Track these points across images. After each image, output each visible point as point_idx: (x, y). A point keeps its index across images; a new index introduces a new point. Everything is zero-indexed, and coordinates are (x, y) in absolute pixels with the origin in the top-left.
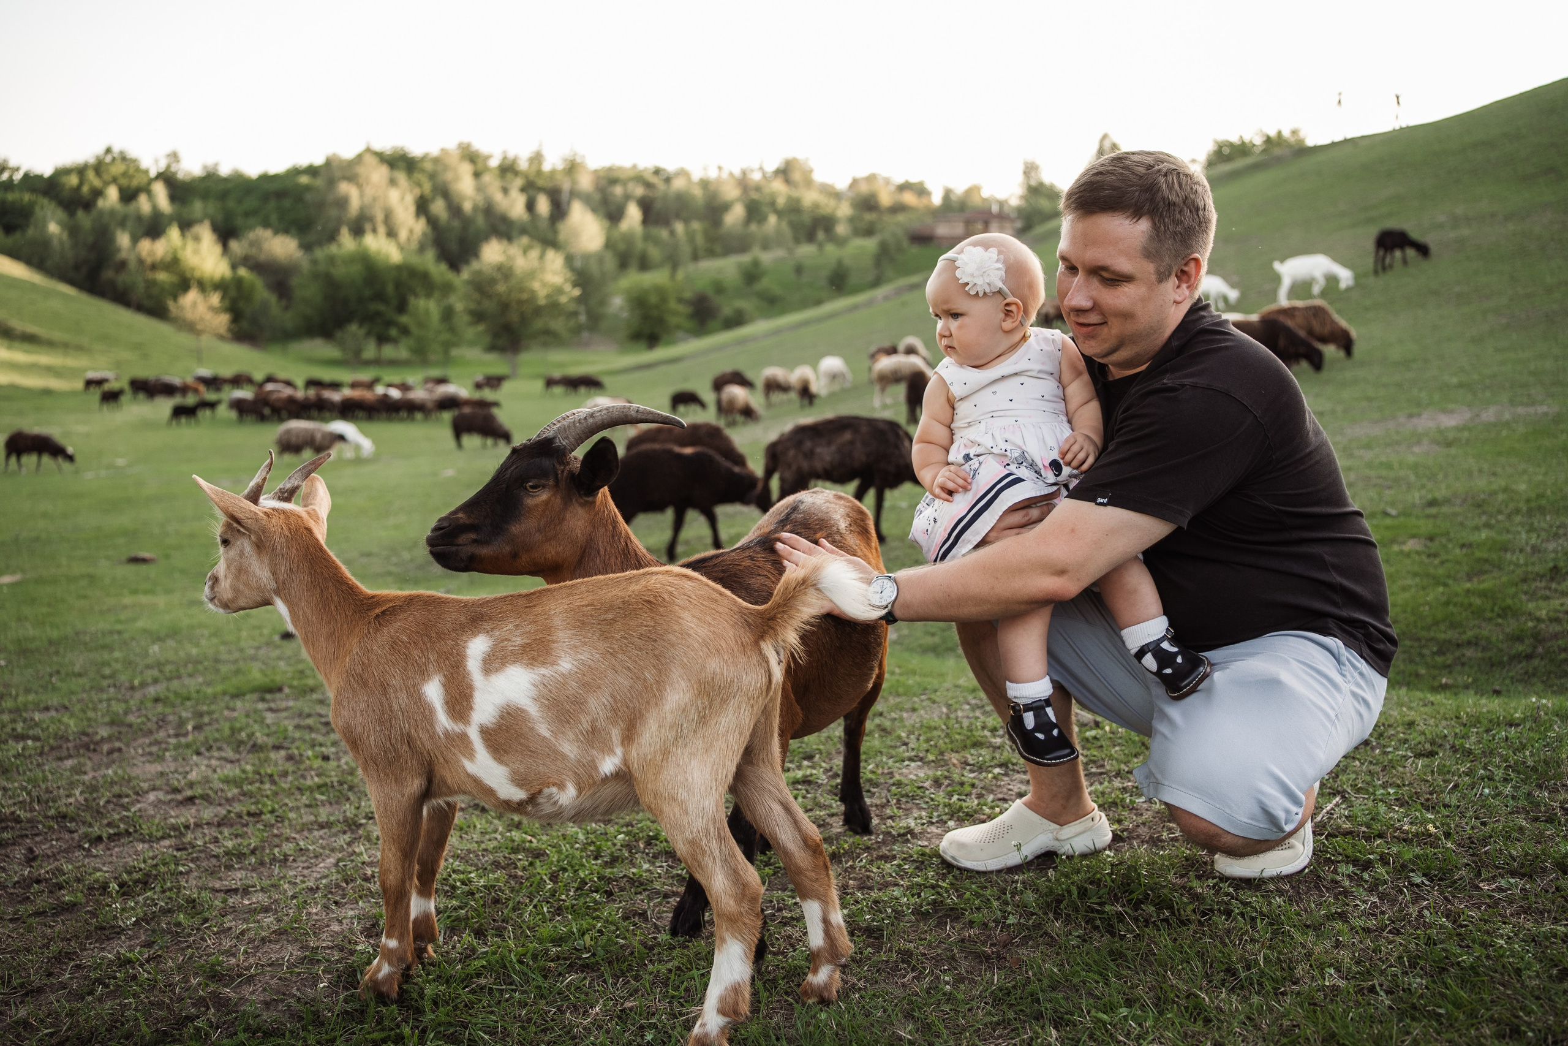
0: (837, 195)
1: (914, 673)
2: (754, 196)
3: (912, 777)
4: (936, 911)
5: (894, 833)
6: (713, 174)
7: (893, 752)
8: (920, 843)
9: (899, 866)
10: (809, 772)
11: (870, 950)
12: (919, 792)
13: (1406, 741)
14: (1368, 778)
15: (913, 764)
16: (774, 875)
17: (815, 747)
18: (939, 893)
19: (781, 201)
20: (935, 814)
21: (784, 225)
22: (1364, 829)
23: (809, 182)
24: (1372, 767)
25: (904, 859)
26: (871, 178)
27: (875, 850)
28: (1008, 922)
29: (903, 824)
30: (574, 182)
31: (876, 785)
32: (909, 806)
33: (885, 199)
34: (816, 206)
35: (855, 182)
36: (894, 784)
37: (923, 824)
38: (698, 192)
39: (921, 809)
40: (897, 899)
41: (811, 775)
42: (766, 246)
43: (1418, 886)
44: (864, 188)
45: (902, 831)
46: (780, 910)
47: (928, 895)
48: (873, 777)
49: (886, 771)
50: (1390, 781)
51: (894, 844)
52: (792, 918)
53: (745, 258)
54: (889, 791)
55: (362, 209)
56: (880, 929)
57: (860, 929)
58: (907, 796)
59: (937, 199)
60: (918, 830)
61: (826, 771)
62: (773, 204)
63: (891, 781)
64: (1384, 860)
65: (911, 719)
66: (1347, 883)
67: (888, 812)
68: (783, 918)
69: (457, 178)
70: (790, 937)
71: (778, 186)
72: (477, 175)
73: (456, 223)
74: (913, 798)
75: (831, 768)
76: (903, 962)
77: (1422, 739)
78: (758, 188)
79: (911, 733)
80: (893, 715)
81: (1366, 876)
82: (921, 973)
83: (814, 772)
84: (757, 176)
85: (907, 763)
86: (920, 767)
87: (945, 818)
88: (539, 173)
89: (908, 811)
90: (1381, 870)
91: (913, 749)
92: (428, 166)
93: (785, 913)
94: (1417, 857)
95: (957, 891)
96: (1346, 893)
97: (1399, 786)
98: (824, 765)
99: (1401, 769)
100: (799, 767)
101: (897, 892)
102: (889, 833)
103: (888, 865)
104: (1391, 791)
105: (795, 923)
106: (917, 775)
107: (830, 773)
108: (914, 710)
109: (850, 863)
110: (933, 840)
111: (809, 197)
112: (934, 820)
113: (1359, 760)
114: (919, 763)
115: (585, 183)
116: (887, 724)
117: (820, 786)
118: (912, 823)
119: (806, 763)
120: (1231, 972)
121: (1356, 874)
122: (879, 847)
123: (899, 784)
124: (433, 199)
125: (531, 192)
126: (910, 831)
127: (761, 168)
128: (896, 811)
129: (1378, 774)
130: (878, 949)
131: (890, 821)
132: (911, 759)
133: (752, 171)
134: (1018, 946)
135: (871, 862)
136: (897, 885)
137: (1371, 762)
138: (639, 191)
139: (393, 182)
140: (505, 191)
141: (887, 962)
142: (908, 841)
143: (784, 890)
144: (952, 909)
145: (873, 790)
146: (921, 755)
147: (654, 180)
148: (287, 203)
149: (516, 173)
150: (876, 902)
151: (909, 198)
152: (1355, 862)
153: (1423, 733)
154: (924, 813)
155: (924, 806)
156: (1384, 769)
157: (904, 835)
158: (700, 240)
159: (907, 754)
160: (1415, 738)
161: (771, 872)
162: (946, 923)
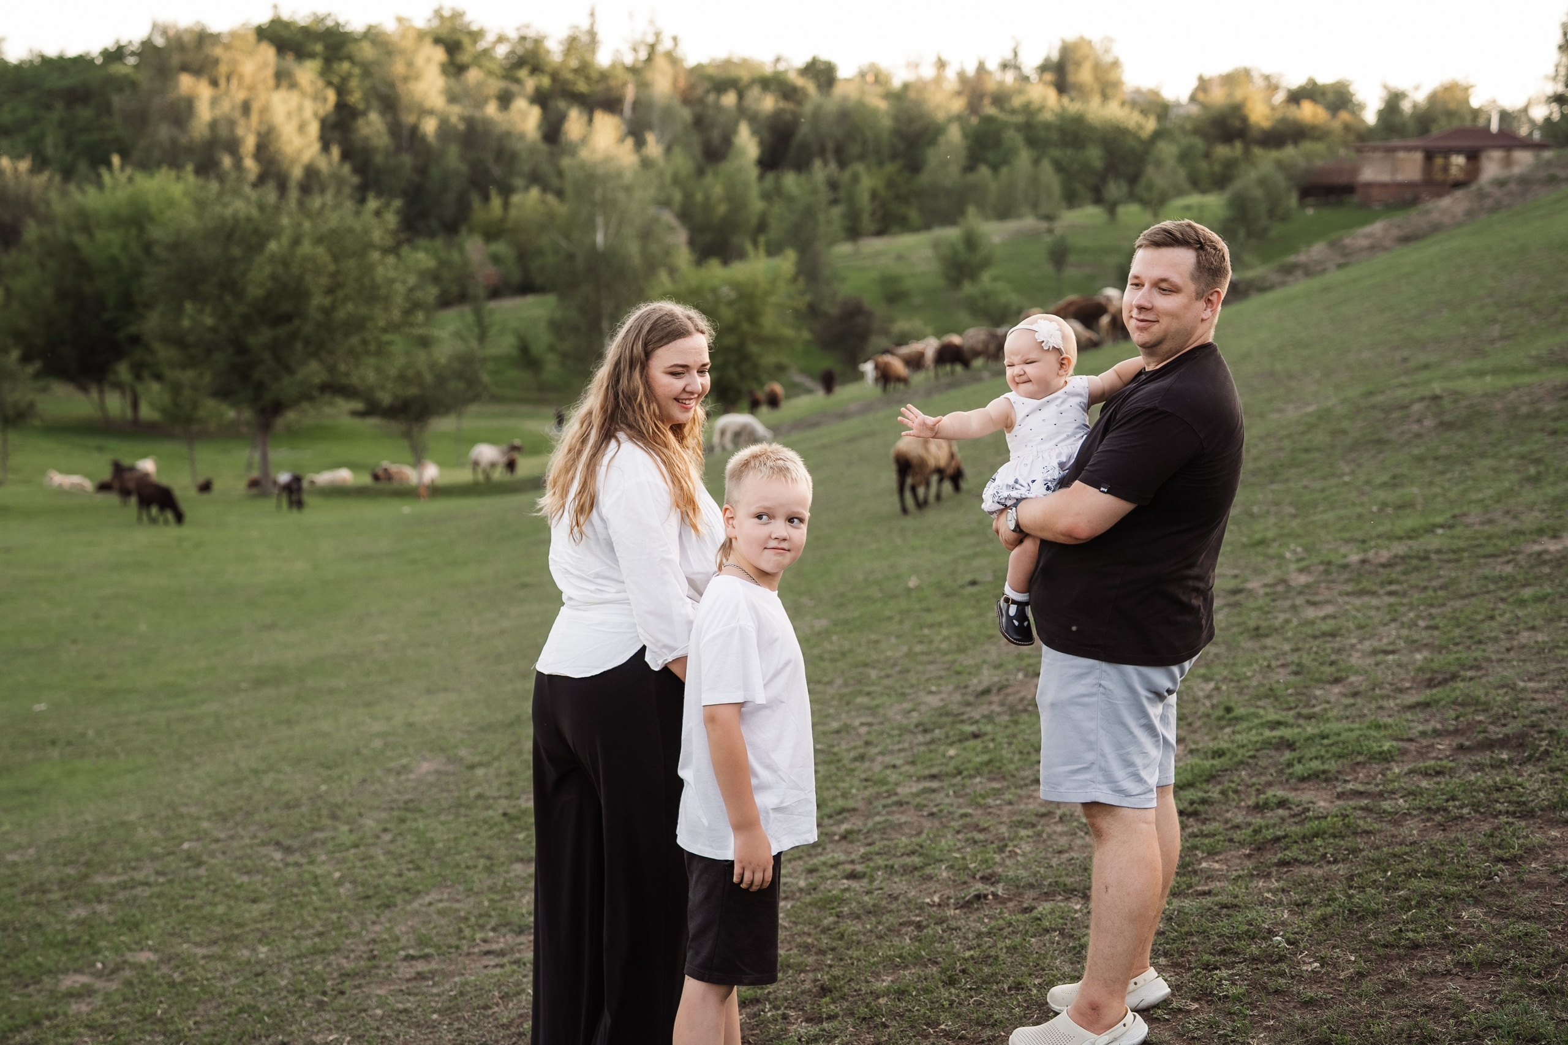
0: (1162, 109)
2: (991, 112)
19: (1045, 122)
21: (1047, 168)
23: (1107, 86)
30: (643, 85)
33: (1260, 114)
34: (1115, 128)
35: (1204, 85)
44: (1218, 96)
55: (213, 125)
59: (1370, 117)
62: (1027, 127)
69: (413, 75)
71: (1045, 95)
72: (454, 68)
73: (407, 159)
78: (1000, 99)
84: (1003, 77)
88: (584, 69)
92: (367, 51)
111: (1105, 114)
115: (662, 85)
124: (364, 113)
125: (561, 104)
127: (1014, 62)
138: (768, 103)
139: (283, 78)
140: (505, 100)
148: (85, 113)
149: (536, 69)
151: (1309, 112)
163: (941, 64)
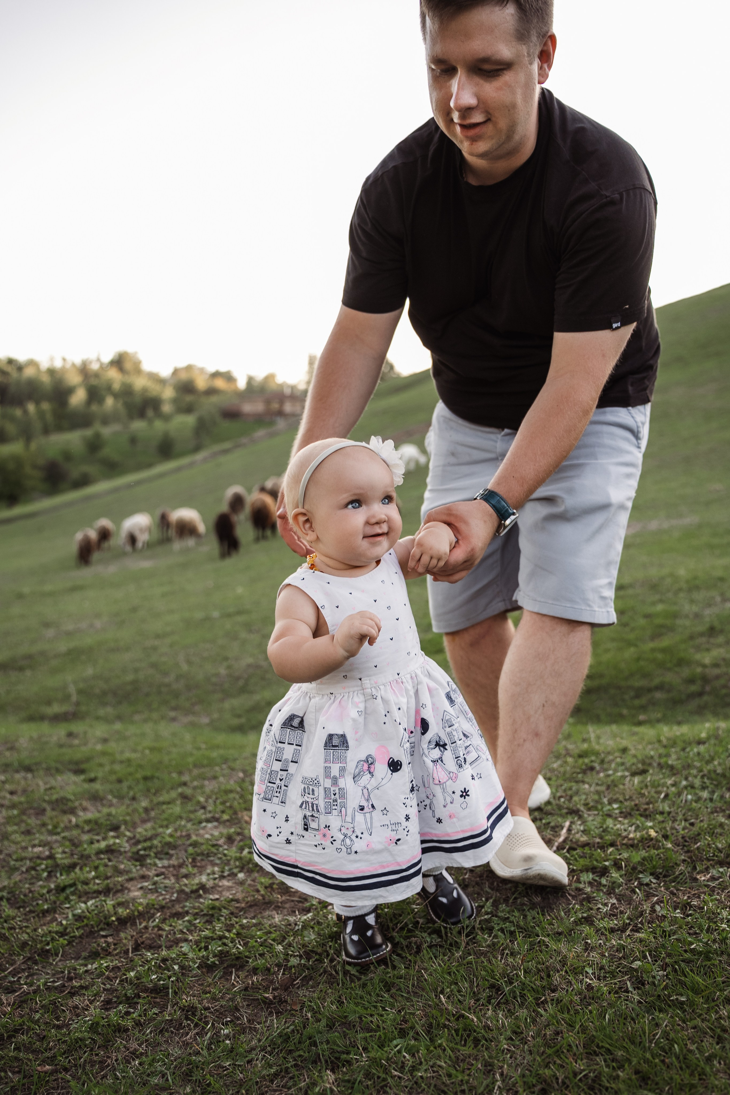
0: (162, 382)
1: (218, 747)
2: (94, 382)
3: (207, 836)
4: (222, 962)
5: (187, 890)
6: (58, 364)
7: (192, 816)
8: (211, 897)
9: (189, 921)
10: (111, 841)
11: (155, 1010)
12: (214, 850)
13: (623, 764)
14: (596, 797)
15: (210, 825)
16: (67, 945)
17: (121, 818)
18: (224, 944)
19: (116, 386)
20: (227, 868)
21: (120, 405)
22: (598, 840)
23: (138, 371)
24: (599, 788)
25: (197, 914)
26: (189, 368)
27: (169, 908)
28: (290, 964)
29: (196, 881)
31: (175, 847)
32: (203, 863)
33: (201, 383)
34: (145, 390)
35: (176, 372)
36: (191, 845)
37: (215, 879)
38: (46, 379)
39: (214, 864)
40: (185, 954)
41: (114, 844)
42: (105, 421)
43: (647, 885)
44: (183, 376)
45: (195, 887)
46: (70, 979)
47: (216, 947)
48: (171, 840)
49: (184, 834)
50: (615, 797)
51: (186, 900)
52: (82, 987)
53: (89, 432)
54: (186, 851)
56: (166, 988)
57: (146, 990)
58: (202, 854)
59: (242, 384)
60: (210, 884)
61: (130, 839)
62: (109, 388)
63: (189, 842)
64: (617, 865)
65: (210, 786)
66: (588, 889)
67: (184, 871)
68: (72, 988)
70: (76, 1007)
71: (113, 374)
74: (208, 855)
75: (134, 837)
76: (187, 1019)
77: (635, 760)
78: (97, 376)
79: (208, 797)
80: (195, 783)
81: (604, 881)
82: (203, 1028)
83: (117, 841)
84: (95, 367)
85: (204, 824)
86: (216, 827)
87: (235, 871)
89: (201, 870)
90: (615, 874)
91: (210, 812)
93: (75, 983)
94: (644, 859)
95: (243, 940)
96: (589, 899)
97: (621, 802)
98: (128, 834)
99: (621, 787)
100: (104, 839)
101: (185, 948)
102: (182, 891)
103: (180, 922)
104: (615, 806)
105: (84, 991)
106: (212, 835)
107: (133, 841)
108: (215, 778)
109: (143, 925)
110: (224, 893)
111: (139, 383)
112: (226, 874)
113: (588, 783)
114: (215, 824)
116: (188, 791)
117: (121, 853)
118: (204, 879)
119: (112, 834)
120: (495, 988)
121: (595, 881)
122: (173, 906)
123: (195, 844)
126: (202, 886)
127: (98, 360)
128: (190, 869)
129: (603, 792)
130: (163, 1008)
131: (185, 880)
132: (208, 821)
133: (91, 362)
134: (298, 988)
135: (164, 921)
136: (186, 940)
137: (597, 784)
141: (171, 1020)
142: (200, 896)
143: (77, 958)
144: (238, 958)
145: (172, 852)
146: (217, 816)
147: (9, 369)
150: (164, 960)
151: (220, 384)
152: (593, 870)
153: (635, 756)
154: (216, 869)
155: (218, 862)
156: (608, 787)
157: (197, 891)
158: (49, 417)
159: (203, 817)
160: (629, 760)
161: (66, 942)
162: (231, 973)
163: (64, 360)
